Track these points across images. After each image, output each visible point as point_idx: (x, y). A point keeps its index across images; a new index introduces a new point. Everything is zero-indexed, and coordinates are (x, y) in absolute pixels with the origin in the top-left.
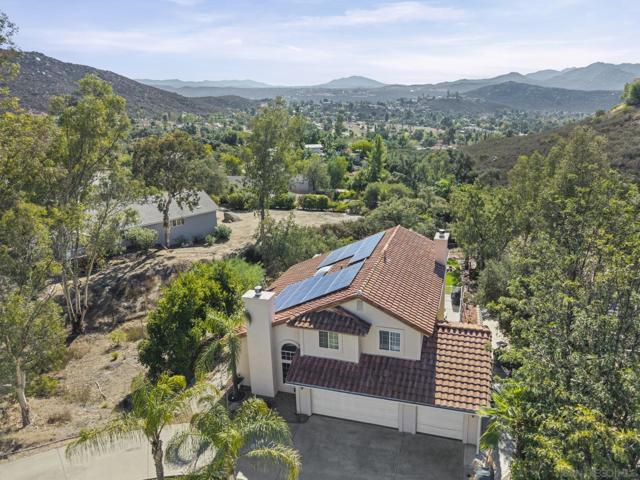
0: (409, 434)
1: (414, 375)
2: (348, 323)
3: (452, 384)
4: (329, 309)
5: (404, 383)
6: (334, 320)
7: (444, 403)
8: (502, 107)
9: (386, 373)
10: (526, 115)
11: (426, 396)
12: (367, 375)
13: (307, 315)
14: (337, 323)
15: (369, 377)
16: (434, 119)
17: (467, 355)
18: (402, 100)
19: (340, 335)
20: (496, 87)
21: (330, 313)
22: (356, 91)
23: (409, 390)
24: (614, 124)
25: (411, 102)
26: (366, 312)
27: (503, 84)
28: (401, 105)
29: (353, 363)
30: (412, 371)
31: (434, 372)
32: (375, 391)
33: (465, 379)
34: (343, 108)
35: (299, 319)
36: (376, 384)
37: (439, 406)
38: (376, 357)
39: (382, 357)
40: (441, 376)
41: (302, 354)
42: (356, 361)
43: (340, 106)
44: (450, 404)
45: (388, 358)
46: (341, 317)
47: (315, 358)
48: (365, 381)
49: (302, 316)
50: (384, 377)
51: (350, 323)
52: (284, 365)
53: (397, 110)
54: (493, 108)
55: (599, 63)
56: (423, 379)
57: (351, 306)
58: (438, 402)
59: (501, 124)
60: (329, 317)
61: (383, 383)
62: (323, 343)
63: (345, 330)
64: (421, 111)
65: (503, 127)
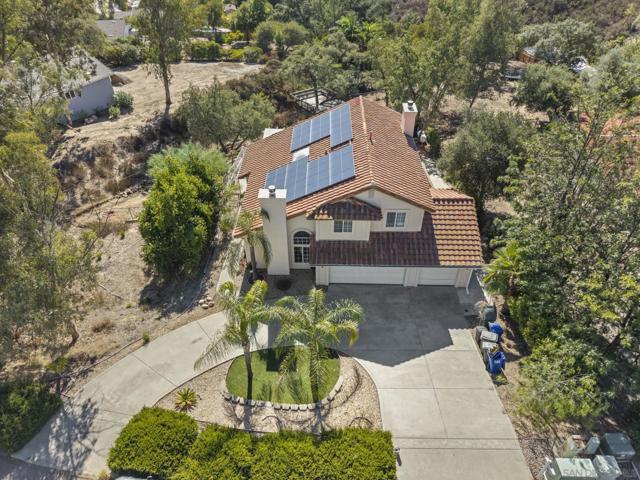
0: (413, 287)
1: (419, 244)
2: (362, 211)
3: (451, 247)
4: (344, 200)
5: (411, 251)
6: (349, 210)
7: (448, 263)
9: (395, 246)
11: (432, 260)
12: (379, 250)
13: (323, 207)
14: (353, 212)
15: (382, 251)
17: (458, 222)
19: (354, 222)
21: (346, 203)
23: (417, 257)
26: (377, 198)
29: (364, 242)
30: (416, 241)
31: (434, 239)
32: (390, 261)
33: (460, 242)
35: (317, 212)
36: (389, 256)
37: (444, 266)
38: (383, 233)
39: (388, 233)
40: (441, 242)
41: (317, 239)
42: (367, 239)
44: (453, 263)
45: (393, 233)
46: (355, 206)
47: (329, 242)
48: (379, 255)
49: (318, 209)
50: (394, 250)
51: (365, 211)
52: (296, 248)
56: (426, 246)
57: (364, 196)
58: (442, 263)
60: (344, 208)
61: (394, 254)
62: (338, 229)
63: (362, 217)
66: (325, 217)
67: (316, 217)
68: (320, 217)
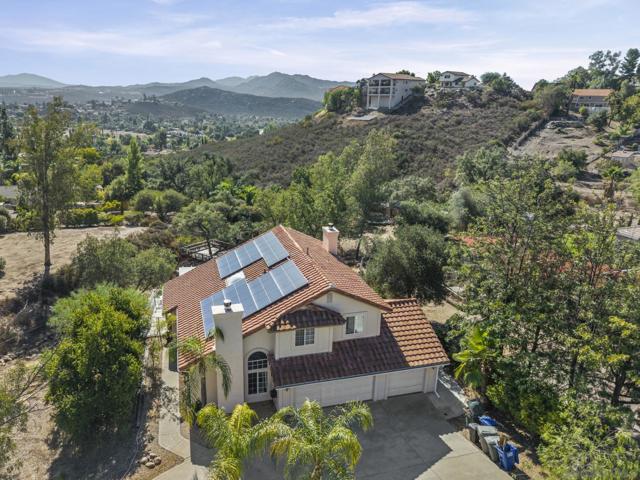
0: (384, 400)
1: (382, 348)
2: (324, 317)
3: (413, 347)
4: (304, 308)
5: (378, 357)
6: (311, 317)
7: (416, 364)
8: (202, 111)
9: (360, 353)
10: (224, 120)
11: (399, 362)
12: (345, 360)
13: (283, 317)
14: (315, 318)
15: (349, 361)
16: (135, 123)
17: (411, 322)
18: (93, 102)
19: (316, 330)
20: (191, 91)
21: (305, 311)
22: (31, 91)
23: (385, 362)
24: (325, 128)
25: (104, 105)
26: (337, 303)
27: (197, 89)
28: (93, 108)
29: (327, 353)
30: (379, 346)
31: (395, 342)
32: (359, 370)
33: (420, 341)
34: (20, 111)
35: (278, 322)
36: (358, 365)
37: (414, 367)
38: (344, 342)
39: (349, 341)
40: (402, 343)
41: (277, 358)
42: (331, 350)
43: (17, 107)
44: (421, 363)
45: (354, 341)
46: (315, 313)
47: (291, 358)
48: (347, 364)
49: (279, 320)
50: (360, 358)
51: (327, 315)
52: (250, 375)
53: (89, 114)
54: (192, 112)
55: (276, 73)
56: (390, 350)
57: (322, 301)
58: (411, 364)
59: (205, 128)
60: (306, 316)
61: (362, 362)
62: (299, 342)
63: (324, 323)
64: (117, 115)
65: (208, 130)
66: (288, 327)
67: (278, 328)
68: (283, 327)
